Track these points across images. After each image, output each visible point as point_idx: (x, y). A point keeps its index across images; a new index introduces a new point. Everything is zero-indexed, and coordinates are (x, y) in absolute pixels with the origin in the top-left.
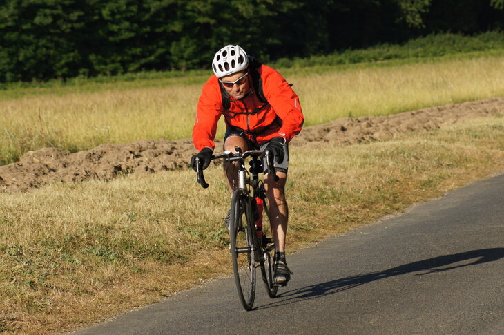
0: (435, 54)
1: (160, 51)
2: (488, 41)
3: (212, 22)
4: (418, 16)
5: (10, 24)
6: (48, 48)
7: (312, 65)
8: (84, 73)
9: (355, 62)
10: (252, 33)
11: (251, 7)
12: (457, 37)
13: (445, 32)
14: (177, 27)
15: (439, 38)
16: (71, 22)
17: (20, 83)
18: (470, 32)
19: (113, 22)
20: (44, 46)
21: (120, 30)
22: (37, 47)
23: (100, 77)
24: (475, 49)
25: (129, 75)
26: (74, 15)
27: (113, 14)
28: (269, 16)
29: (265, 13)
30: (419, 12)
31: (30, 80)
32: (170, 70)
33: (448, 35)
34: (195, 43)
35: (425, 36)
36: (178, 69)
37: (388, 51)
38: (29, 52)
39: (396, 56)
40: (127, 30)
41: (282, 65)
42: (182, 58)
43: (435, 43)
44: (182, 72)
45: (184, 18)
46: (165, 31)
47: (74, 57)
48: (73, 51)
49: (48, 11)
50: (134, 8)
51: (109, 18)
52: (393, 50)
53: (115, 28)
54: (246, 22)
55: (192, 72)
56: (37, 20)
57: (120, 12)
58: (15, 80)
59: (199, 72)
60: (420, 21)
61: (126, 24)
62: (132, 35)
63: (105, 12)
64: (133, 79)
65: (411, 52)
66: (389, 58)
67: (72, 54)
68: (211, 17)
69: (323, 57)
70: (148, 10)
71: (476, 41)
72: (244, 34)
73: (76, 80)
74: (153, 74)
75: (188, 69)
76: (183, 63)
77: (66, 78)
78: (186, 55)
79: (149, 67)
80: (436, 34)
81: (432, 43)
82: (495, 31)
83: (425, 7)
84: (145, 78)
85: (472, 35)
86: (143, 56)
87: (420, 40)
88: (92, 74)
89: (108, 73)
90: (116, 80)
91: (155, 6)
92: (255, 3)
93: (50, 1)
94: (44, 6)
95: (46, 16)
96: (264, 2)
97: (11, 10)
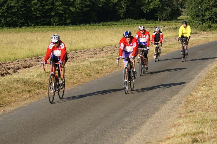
0: (126, 25)
1: (48, 20)
2: (141, 21)
3: (63, 13)
4: (122, 14)
5: (5, 11)
6: (15, 18)
7: (91, 26)
8: (26, 25)
9: (104, 26)
10: (74, 16)
11: (74, 9)
12: (133, 20)
13: (130, 18)
14: (53, 14)
15: (128, 20)
16: (22, 11)
17: (7, 28)
18: (137, 19)
19: (35, 12)
20: (14, 17)
21: (36, 14)
22: (13, 18)
23: (30, 27)
24: (138, 24)
25: (39, 26)
26: (23, 9)
27: (35, 9)
28: (79, 12)
29: (78, 11)
30: (123, 12)
31: (10, 27)
32: (51, 26)
33: (130, 19)
34: (58, 18)
35: (124, 19)
36: (53, 25)
38: (10, 19)
39: (115, 25)
40: (38, 14)
41: (83, 25)
42: (54, 22)
44: (54, 26)
45: (55, 11)
46: (50, 15)
47: (23, 21)
48: (23, 19)
49: (16, 8)
50: (41, 8)
52: (114, 23)
53: (35, 13)
54: (73, 13)
56: (13, 10)
57: (37, 9)
58: (6, 27)
59: (59, 26)
60: (123, 15)
61: (38, 12)
62: (40, 15)
63: (33, 9)
64: (40, 28)
65: (120, 24)
66: (113, 25)
67: (22, 20)
68: (63, 11)
69: (95, 24)
70: (45, 9)
71: (138, 21)
72: (73, 16)
73: (23, 27)
74: (46, 26)
75: (56, 26)
76: (55, 24)
77: (20, 27)
78: (55, 21)
79: (44, 25)
81: (126, 21)
82: (144, 18)
83: (124, 11)
84: (43, 28)
85: (137, 20)
86: (43, 21)
87: (123, 20)
88: (28, 26)
89: (33, 26)
90: (35, 28)
91: (47, 7)
92: (75, 8)
93: (16, 5)
94: (15, 6)
95: (15, 9)
96: (78, 8)
97: (5, 7)
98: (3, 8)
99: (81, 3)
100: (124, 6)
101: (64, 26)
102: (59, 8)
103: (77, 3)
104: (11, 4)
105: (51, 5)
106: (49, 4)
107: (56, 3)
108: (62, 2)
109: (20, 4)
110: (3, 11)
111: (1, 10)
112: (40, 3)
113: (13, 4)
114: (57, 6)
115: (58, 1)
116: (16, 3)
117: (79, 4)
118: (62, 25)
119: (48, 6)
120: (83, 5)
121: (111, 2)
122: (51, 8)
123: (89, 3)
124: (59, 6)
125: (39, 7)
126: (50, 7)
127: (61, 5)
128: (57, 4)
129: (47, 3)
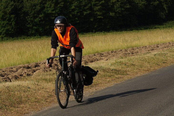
0: (169, 27)
3: (102, 17)
5: (42, 19)
9: (145, 29)
13: (172, 20)
17: (45, 36)
27: (73, 15)
28: (119, 16)
32: (90, 32)
34: (97, 24)
35: (166, 22)
37: (155, 26)
39: (157, 28)
42: (93, 28)
43: (169, 24)
44: (93, 33)
45: (94, 17)
51: (72, 17)
52: (156, 26)
55: (97, 32)
59: (98, 32)
60: (165, 17)
61: (77, 19)
62: (78, 22)
65: (162, 26)
66: (155, 28)
75: (95, 32)
79: (83, 31)
80: (169, 21)
81: (168, 24)
83: (166, 13)
91: (85, 13)
92: (115, 12)
93: (54, 12)
94: (53, 14)
95: (53, 17)
96: (118, 12)
97: (43, 15)
98: (40, 16)
99: (121, 7)
100: (165, 8)
101: (104, 32)
102: (98, 13)
103: (116, 7)
104: (48, 11)
105: (89, 11)
106: (87, 9)
107: (94, 8)
108: (101, 6)
109: (57, 11)
110: (40, 19)
111: (38, 18)
112: (77, 9)
113: (50, 12)
114: (96, 11)
115: (97, 6)
116: (53, 11)
117: (119, 8)
118: (101, 31)
119: (87, 11)
120: (123, 9)
121: (151, 4)
122: (90, 13)
123: (128, 7)
124: (98, 11)
125: (77, 13)
126: (88, 12)
127: (99, 10)
128: (96, 9)
129: (85, 8)
